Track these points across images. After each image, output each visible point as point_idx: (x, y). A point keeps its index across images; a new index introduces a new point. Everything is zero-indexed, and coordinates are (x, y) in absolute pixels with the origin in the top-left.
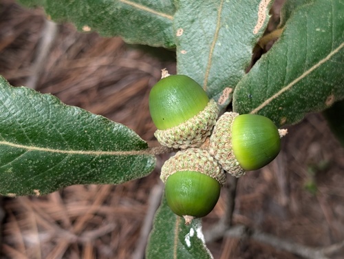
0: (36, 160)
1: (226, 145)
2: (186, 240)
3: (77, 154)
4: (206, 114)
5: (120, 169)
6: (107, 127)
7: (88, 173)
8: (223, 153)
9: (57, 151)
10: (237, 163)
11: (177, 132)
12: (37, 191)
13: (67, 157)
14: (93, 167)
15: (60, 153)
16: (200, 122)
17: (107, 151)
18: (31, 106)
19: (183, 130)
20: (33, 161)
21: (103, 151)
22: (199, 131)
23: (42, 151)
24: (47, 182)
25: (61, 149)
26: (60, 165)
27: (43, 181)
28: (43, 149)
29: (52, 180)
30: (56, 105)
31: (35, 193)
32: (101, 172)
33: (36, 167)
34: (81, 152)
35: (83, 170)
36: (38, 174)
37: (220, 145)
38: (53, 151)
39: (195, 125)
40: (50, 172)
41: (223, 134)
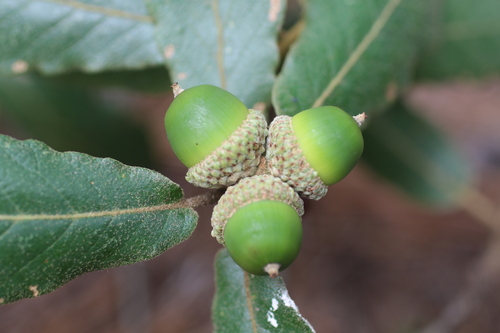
0: (28, 235)
1: (294, 152)
2: (269, 319)
3: (86, 218)
4: (252, 121)
5: (149, 233)
6: (120, 174)
7: (105, 246)
8: (292, 164)
9: (57, 216)
10: (315, 173)
11: (221, 155)
12: (33, 288)
13: (72, 224)
14: (111, 236)
15: (61, 219)
16: (249, 133)
17: (126, 208)
18: (10, 157)
19: (229, 150)
20: (24, 237)
21: (121, 208)
22: (251, 146)
23: (36, 220)
24: (49, 270)
25: (63, 213)
26: (64, 238)
27: (41, 268)
28: (36, 217)
29: (56, 265)
30: (44, 153)
31: (32, 293)
32: (123, 242)
33: (30, 246)
34: (91, 214)
35: (97, 243)
36: (34, 257)
37: (285, 155)
38: (52, 217)
39: (242, 138)
40: (51, 251)
41: (284, 139)
